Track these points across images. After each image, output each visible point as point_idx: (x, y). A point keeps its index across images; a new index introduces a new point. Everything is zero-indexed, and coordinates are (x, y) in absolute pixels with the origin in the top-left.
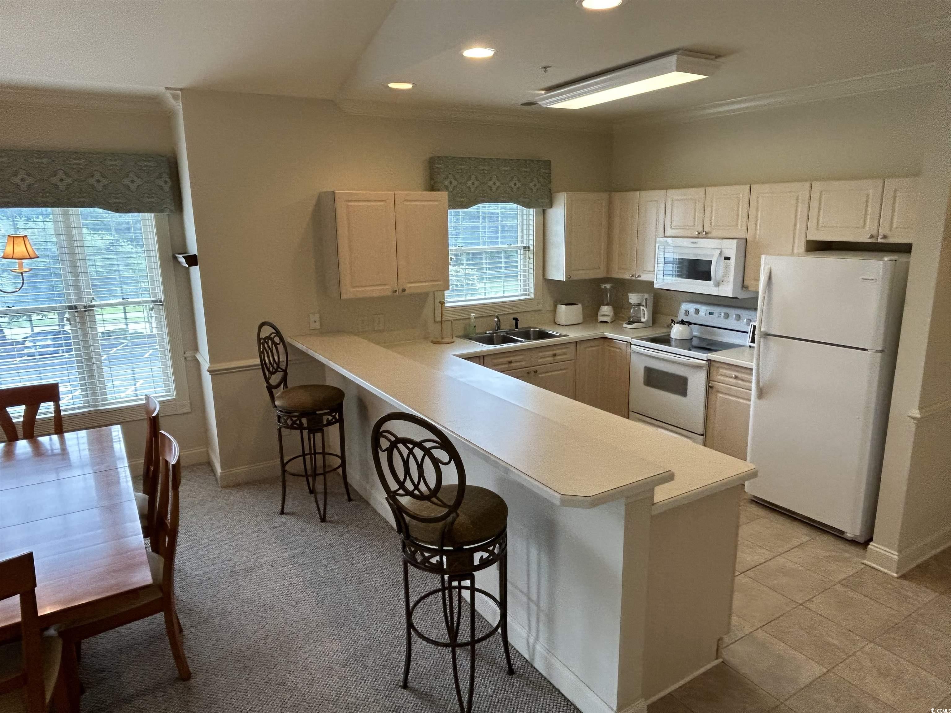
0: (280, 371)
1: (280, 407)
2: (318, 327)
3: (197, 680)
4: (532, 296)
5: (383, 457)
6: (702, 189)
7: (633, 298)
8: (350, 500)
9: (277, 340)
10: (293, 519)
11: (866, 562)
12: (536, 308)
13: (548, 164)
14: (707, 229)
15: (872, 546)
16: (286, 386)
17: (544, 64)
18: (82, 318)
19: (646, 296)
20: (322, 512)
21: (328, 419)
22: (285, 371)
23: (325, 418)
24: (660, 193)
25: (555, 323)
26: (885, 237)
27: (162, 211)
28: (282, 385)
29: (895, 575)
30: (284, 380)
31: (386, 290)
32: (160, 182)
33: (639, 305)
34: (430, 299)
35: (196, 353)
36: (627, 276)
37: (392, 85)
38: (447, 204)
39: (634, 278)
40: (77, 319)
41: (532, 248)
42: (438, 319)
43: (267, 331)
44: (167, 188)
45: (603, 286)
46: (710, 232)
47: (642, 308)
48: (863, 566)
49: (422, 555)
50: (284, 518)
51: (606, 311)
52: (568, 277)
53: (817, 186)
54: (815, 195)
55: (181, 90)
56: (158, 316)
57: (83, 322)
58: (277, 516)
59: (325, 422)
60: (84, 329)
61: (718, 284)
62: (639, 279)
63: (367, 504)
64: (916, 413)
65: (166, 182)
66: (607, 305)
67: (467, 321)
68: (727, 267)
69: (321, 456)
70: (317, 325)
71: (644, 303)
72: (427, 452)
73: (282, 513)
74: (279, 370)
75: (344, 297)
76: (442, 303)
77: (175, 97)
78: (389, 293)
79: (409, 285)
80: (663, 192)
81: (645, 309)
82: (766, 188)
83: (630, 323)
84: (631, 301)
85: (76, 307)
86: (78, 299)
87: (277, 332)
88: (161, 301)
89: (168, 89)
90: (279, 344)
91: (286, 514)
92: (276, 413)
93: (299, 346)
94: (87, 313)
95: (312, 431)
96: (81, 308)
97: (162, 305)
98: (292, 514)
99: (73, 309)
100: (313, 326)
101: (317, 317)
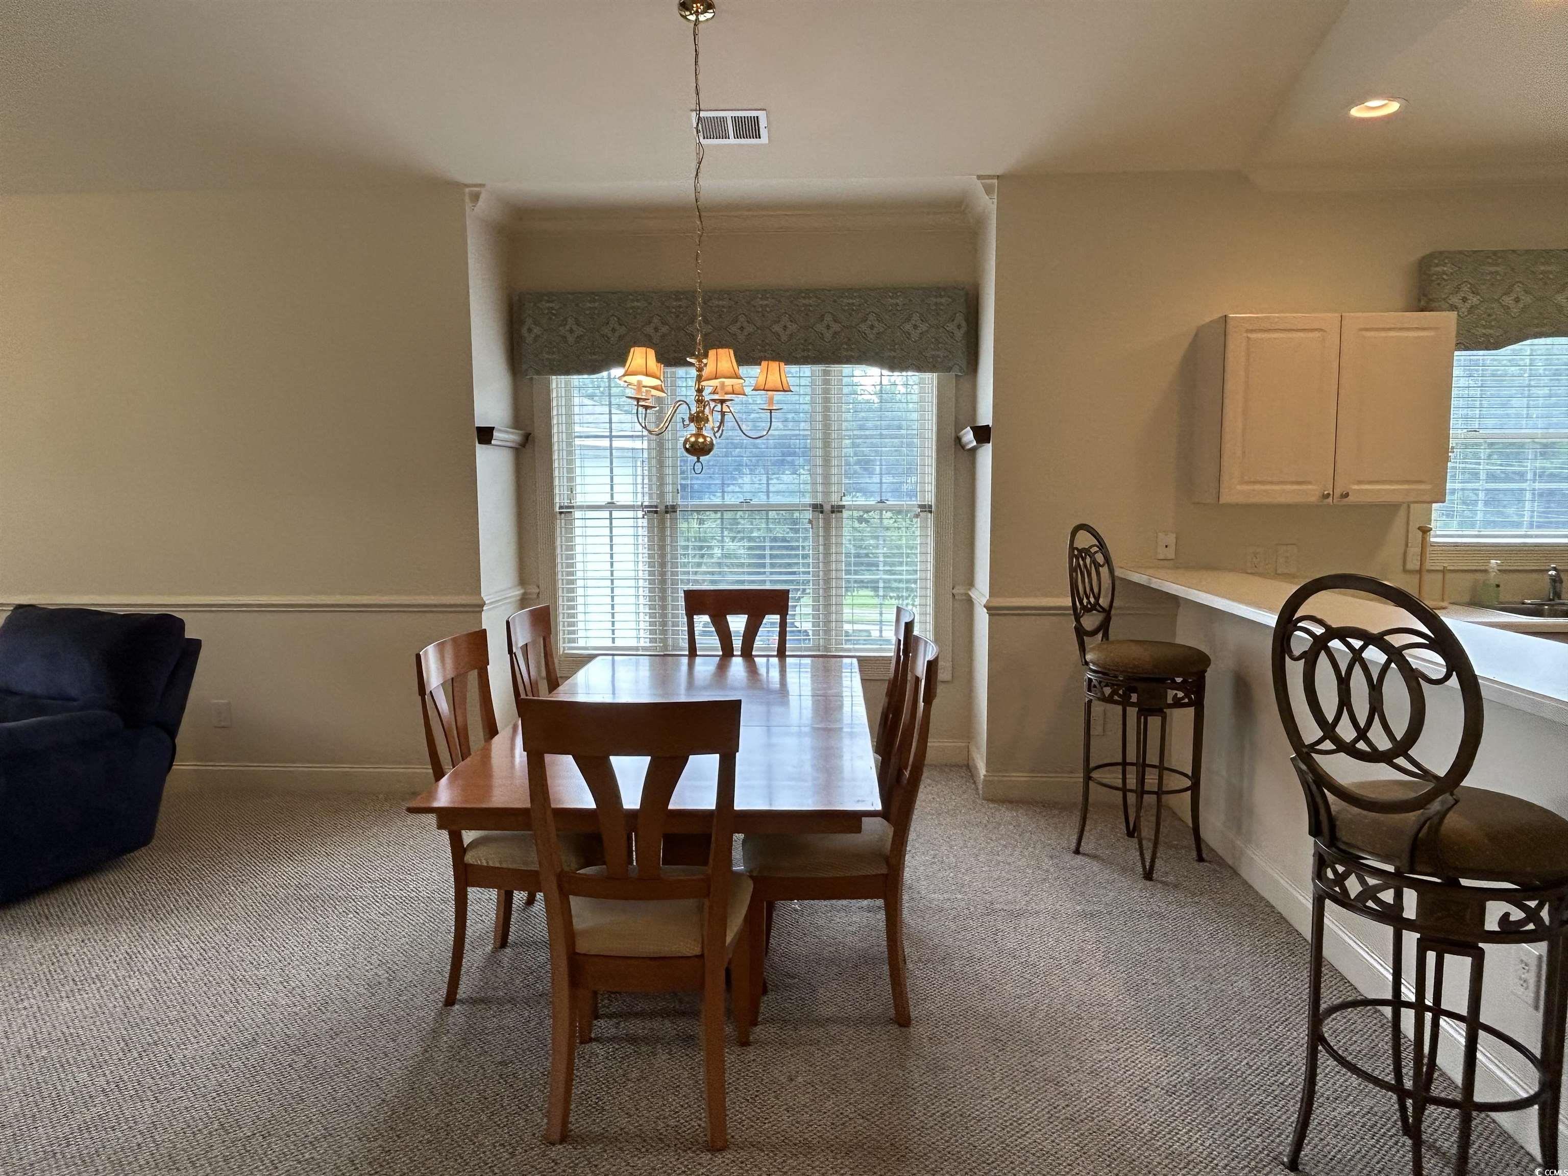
0: (1098, 611)
1: (1095, 664)
2: (1173, 557)
3: (918, 1030)
5: (1295, 671)
8: (1200, 859)
9: (1100, 558)
10: (1096, 866)
16: (1106, 636)
18: (827, 522)
20: (1148, 864)
21: (1176, 694)
22: (1107, 613)
23: (1171, 693)
27: (949, 369)
28: (1101, 633)
30: (1104, 627)
31: (1310, 493)
32: (951, 327)
34: (1402, 513)
35: (970, 589)
37: (1356, 112)
38: (1453, 341)
40: (821, 524)
42: (1413, 564)
43: (1084, 540)
44: (959, 334)
49: (1363, 882)
50: (1079, 860)
55: (998, 177)
56: (924, 527)
57: (827, 528)
58: (1068, 857)
59: (1170, 701)
60: (827, 536)
63: (1235, 873)
65: (959, 327)
67: (1479, 576)
69: (1156, 771)
70: (1171, 554)
72: (1395, 655)
73: (1077, 852)
74: (1098, 607)
75: (1229, 500)
76: (1425, 531)
77: (988, 190)
78: (1313, 499)
79: (1356, 487)
85: (821, 506)
86: (827, 493)
87: (1102, 546)
88: (930, 506)
89: (979, 177)
90: (1102, 566)
91: (1084, 854)
92: (1089, 675)
93: (1136, 577)
94: (834, 515)
95: (1145, 711)
96: (827, 508)
97: (931, 512)
98: (1094, 857)
99: (817, 508)
100: (1162, 553)
101: (1171, 539)
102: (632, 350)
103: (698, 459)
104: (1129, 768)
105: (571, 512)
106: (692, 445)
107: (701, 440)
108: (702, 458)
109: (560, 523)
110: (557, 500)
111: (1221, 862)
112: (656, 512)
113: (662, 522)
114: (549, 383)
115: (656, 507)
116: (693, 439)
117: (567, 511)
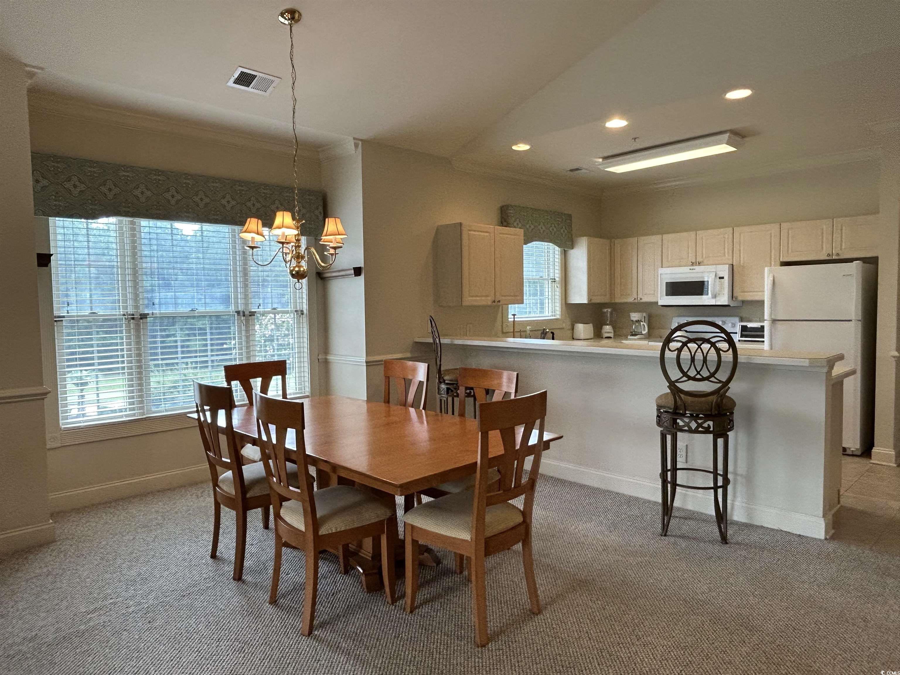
4: (558, 317)
6: (693, 234)
7: (635, 316)
11: (872, 461)
12: (561, 327)
13: (570, 216)
14: (699, 259)
15: (875, 450)
17: (635, 136)
18: (247, 321)
19: (644, 314)
24: (656, 239)
25: (573, 339)
26: (838, 254)
29: (895, 465)
31: (489, 300)
33: (638, 321)
35: (326, 356)
36: (630, 300)
37: (514, 148)
38: (523, 240)
39: (636, 301)
40: (243, 323)
41: (557, 279)
44: (321, 217)
45: (605, 310)
46: (703, 262)
47: (642, 323)
48: (871, 465)
49: (697, 423)
51: (607, 329)
52: (590, 299)
53: (784, 225)
54: (784, 233)
55: (361, 140)
56: (298, 323)
57: (247, 325)
60: (247, 331)
61: (715, 296)
62: (642, 301)
64: (896, 354)
65: (320, 213)
66: (608, 325)
67: (523, 333)
68: (722, 285)
71: (643, 320)
72: (713, 345)
75: (464, 304)
77: (356, 146)
78: (489, 303)
79: (502, 298)
80: (659, 237)
81: (645, 324)
82: (746, 229)
83: (632, 335)
84: (632, 319)
85: (243, 312)
86: (246, 304)
88: (303, 311)
89: (354, 139)
94: (250, 318)
96: (247, 313)
97: (303, 314)
105: (62, 320)
106: (297, 272)
108: (300, 281)
110: (55, 312)
113: (138, 325)
115: (133, 315)
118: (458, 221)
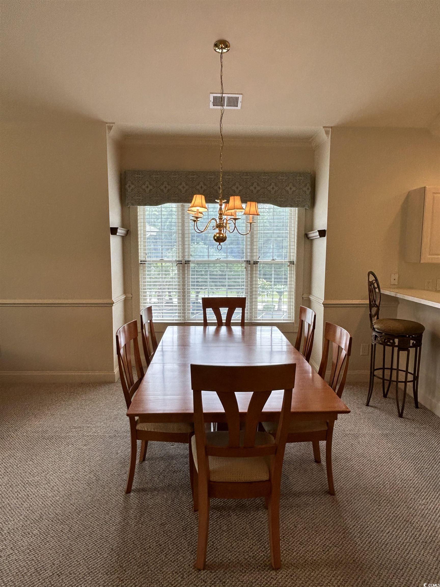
0: (375, 307)
1: (378, 329)
8: (417, 407)
9: (376, 286)
10: (377, 412)
16: (378, 317)
18: (252, 268)
22: (378, 307)
23: (412, 342)
27: (304, 206)
28: (376, 317)
30: (377, 314)
32: (305, 189)
35: (309, 295)
40: (249, 269)
43: (372, 278)
44: (308, 192)
50: (370, 409)
55: (332, 127)
56: (291, 270)
57: (252, 270)
58: (364, 408)
59: (411, 345)
60: (252, 274)
63: (433, 414)
65: (308, 189)
69: (396, 371)
70: (395, 282)
73: (368, 405)
75: (424, 261)
77: (327, 133)
85: (250, 262)
86: (252, 256)
87: (376, 280)
88: (294, 262)
89: (324, 127)
90: (376, 288)
91: (371, 406)
92: (374, 334)
93: (387, 292)
94: (254, 265)
95: (401, 348)
96: (252, 262)
97: (294, 264)
98: (375, 407)
99: (248, 262)
100: (393, 282)
101: (396, 277)
102: (195, 196)
103: (220, 244)
104: (386, 371)
105: (145, 263)
106: (218, 237)
107: (221, 235)
108: (221, 243)
109: (141, 267)
110: (140, 258)
111: (425, 408)
112: (181, 263)
113: (184, 267)
114: (137, 208)
115: (181, 261)
116: (218, 235)
117: (143, 263)
118: (424, 186)
